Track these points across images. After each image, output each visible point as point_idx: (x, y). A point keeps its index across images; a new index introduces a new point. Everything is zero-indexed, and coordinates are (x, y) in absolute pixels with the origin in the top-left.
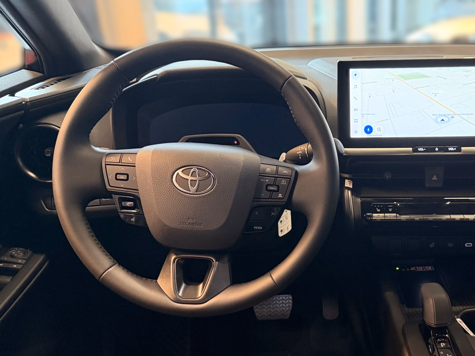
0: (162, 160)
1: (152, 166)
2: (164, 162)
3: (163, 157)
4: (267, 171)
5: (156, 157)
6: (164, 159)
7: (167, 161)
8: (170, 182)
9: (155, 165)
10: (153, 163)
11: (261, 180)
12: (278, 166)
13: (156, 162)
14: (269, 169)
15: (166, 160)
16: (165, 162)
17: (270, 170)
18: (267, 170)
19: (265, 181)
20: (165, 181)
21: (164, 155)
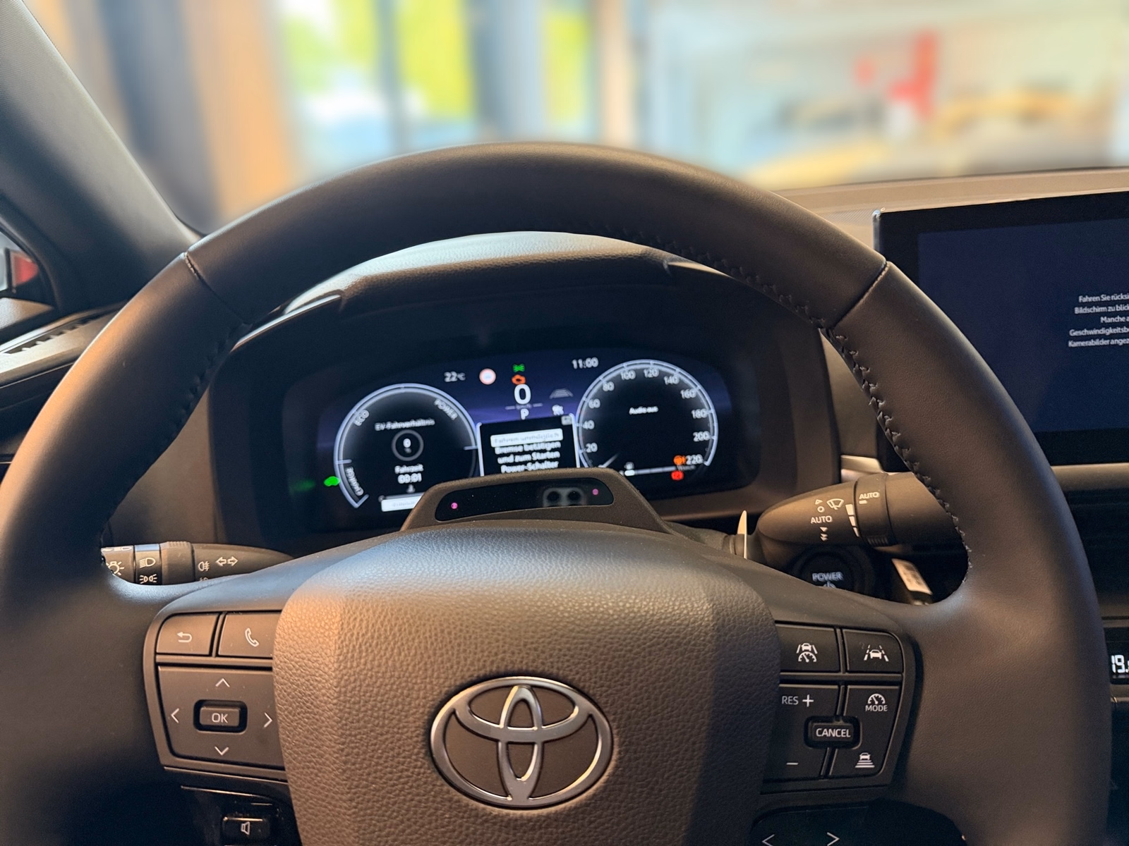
0: (382, 653)
1: (343, 683)
2: (390, 663)
3: (386, 638)
4: (803, 659)
5: (357, 639)
6: (392, 650)
7: (402, 657)
8: (418, 753)
9: (355, 681)
10: (345, 668)
11: (786, 700)
12: (841, 628)
13: (358, 666)
14: (809, 648)
15: (400, 654)
16: (398, 665)
17: (812, 651)
18: (801, 651)
19: (800, 700)
20: (396, 751)
21: (391, 630)
